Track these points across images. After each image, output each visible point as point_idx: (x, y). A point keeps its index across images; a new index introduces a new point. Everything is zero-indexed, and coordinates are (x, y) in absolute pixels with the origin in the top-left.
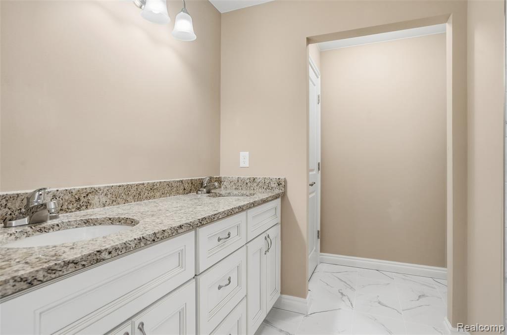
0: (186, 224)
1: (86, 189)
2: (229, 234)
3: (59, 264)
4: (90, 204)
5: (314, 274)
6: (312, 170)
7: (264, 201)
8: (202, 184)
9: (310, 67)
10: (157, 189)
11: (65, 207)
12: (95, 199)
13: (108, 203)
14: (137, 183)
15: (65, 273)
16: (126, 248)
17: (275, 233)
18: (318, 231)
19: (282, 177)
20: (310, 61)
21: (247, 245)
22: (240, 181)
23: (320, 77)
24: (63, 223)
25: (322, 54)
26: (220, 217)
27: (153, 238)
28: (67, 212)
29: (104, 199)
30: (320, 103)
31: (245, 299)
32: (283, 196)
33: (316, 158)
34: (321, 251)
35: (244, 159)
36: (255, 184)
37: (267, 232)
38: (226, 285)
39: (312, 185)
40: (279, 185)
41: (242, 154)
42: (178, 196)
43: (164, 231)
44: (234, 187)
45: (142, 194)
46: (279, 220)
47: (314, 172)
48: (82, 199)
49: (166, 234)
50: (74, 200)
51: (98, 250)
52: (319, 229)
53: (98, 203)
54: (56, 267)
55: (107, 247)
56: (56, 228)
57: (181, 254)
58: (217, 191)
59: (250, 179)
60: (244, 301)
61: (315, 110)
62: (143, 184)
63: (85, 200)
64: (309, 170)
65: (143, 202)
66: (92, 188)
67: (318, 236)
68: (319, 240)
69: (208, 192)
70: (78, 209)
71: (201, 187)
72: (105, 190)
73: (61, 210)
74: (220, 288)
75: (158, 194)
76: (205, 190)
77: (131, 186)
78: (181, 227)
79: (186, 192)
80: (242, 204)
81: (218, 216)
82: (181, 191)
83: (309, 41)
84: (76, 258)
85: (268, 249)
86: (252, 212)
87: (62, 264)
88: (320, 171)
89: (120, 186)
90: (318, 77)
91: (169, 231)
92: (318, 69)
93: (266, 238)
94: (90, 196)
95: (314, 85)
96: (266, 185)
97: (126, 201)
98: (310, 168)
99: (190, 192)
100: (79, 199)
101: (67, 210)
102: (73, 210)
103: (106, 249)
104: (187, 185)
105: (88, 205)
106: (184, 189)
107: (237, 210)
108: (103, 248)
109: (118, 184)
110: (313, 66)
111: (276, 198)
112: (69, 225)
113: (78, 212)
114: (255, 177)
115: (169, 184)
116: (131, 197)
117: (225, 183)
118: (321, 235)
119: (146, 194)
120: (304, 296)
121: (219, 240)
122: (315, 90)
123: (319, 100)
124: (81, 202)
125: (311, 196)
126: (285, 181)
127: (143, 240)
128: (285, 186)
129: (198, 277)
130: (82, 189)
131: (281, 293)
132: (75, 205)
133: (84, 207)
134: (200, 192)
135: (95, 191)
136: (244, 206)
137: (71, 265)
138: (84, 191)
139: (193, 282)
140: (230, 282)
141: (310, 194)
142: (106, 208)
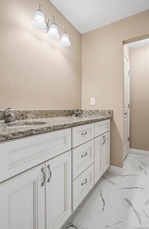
0: (68, 124)
1: (26, 111)
2: (86, 132)
3: (17, 132)
4: (27, 117)
5: (126, 158)
6: (126, 107)
7: (102, 120)
8: (74, 112)
9: (125, 57)
10: (54, 113)
11: (18, 118)
12: (29, 115)
13: (34, 117)
14: (46, 110)
15: (19, 137)
16: (42, 130)
17: (107, 135)
18: (128, 138)
19: (111, 110)
20: (125, 54)
21: (95, 139)
22: (91, 111)
23: (129, 62)
24: (17, 123)
25: (131, 51)
26: (82, 124)
27: (53, 128)
28: (18, 120)
29: (33, 116)
30: (129, 75)
31: (93, 163)
32: (111, 118)
33: (127, 102)
34: (130, 148)
35: (93, 101)
36: (98, 113)
37: (104, 134)
38: (85, 156)
39: (125, 114)
40: (109, 113)
41: (92, 99)
42: (63, 117)
43: (58, 126)
44: (88, 114)
45: (48, 115)
46: (109, 130)
47: (126, 109)
48: (24, 115)
49: (59, 127)
50: (21, 115)
51: (31, 129)
52: (129, 137)
53: (30, 117)
54: (15, 133)
55: (35, 129)
56: (15, 125)
57: (65, 138)
58: (81, 116)
59: (95, 110)
60: (93, 164)
61: (127, 78)
62: (48, 110)
63: (25, 115)
64: (124, 107)
65: (48, 118)
66: (28, 110)
67: (128, 140)
68: (129, 142)
69: (76, 116)
70: (23, 119)
71: (73, 113)
72: (33, 112)
73: (16, 119)
74: (82, 156)
75: (55, 115)
76: (75, 115)
77: (44, 111)
78: (65, 125)
79: (67, 115)
80: (92, 119)
81: (81, 123)
82: (64, 115)
83: (124, 43)
84: (23, 131)
85: (104, 142)
86: (97, 124)
87: (18, 132)
88: (129, 108)
89: (39, 111)
90: (128, 62)
91: (60, 126)
92: (128, 58)
93: (103, 137)
94: (27, 114)
95: (127, 66)
96: (103, 113)
97: (42, 117)
98: (125, 106)
99: (68, 116)
100: (23, 115)
101: (18, 119)
102: (21, 119)
103: (34, 130)
104: (67, 112)
105: (26, 118)
106: (66, 114)
107: (90, 121)
108: (33, 129)
109: (38, 110)
110: (126, 57)
111: (108, 119)
112: (19, 124)
113: (22, 120)
114: (98, 109)
115: (59, 111)
116: (43, 116)
117: (84, 113)
118: (130, 139)
119: (50, 115)
120: (122, 167)
121: (82, 134)
122: (127, 68)
123: (129, 74)
124: (24, 116)
125: (125, 120)
126: (112, 111)
127: (49, 128)
128: (112, 114)
129: (73, 150)
130: (24, 111)
131: (110, 165)
132: (21, 117)
133: (25, 119)
134: (73, 116)
135: (29, 112)
136: (93, 120)
137: (21, 134)
138: (25, 111)
139: (70, 151)
140: (87, 155)
141: (125, 118)
142: (34, 119)
